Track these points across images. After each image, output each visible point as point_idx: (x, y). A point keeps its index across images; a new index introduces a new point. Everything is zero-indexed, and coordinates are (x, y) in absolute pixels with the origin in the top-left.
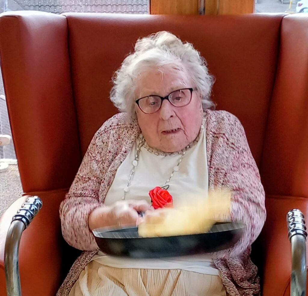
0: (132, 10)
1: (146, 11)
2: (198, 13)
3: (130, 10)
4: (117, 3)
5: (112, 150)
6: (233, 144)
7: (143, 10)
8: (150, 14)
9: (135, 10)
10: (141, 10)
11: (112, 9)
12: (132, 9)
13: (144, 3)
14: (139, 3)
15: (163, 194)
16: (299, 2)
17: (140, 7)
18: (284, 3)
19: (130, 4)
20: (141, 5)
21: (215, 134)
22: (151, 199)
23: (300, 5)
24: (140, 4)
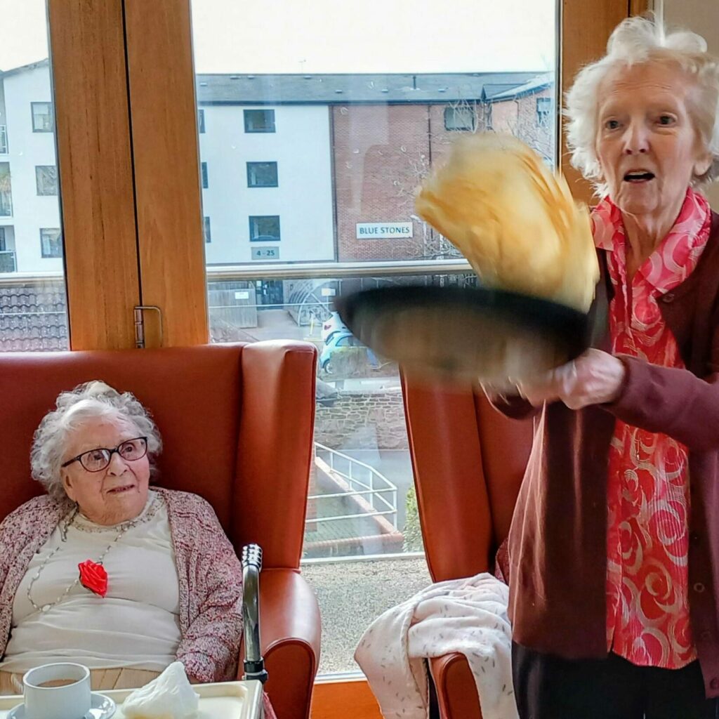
0: (41, 347)
1: (66, 348)
2: (137, 346)
3: (37, 347)
4: (13, 337)
5: (25, 531)
6: (207, 525)
7: (60, 345)
8: (71, 350)
9: (45, 346)
10: (57, 346)
11: (5, 347)
12: (40, 345)
13: (61, 335)
14: (53, 335)
15: (95, 568)
16: (324, 324)
17: (54, 341)
18: (301, 326)
19: (36, 338)
20: (56, 337)
21: (182, 514)
22: (79, 572)
23: (326, 328)
24: (54, 337)
